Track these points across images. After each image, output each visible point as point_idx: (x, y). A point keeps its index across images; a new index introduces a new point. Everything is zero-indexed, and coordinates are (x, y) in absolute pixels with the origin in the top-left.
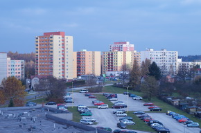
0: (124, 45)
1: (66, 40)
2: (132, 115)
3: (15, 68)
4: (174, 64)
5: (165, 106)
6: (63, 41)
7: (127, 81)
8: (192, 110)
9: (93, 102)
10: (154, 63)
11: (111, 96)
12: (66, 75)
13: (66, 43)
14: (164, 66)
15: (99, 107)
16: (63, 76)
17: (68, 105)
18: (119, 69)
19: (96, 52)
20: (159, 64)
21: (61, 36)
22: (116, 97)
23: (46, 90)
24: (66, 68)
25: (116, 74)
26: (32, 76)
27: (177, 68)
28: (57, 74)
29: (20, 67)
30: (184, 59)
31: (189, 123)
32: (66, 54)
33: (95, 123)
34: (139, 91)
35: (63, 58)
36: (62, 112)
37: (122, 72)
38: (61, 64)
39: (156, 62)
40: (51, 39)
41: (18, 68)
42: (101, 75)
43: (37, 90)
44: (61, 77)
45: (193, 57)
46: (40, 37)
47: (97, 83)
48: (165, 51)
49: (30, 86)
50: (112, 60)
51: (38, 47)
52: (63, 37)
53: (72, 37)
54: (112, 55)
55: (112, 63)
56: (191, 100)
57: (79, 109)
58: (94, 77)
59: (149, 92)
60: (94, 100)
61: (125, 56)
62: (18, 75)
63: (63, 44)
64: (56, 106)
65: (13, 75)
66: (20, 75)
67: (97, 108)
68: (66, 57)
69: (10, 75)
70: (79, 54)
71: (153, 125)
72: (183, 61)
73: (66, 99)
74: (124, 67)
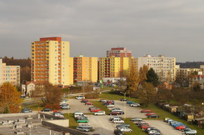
0: (121, 51)
1: (62, 45)
2: (129, 121)
3: (10, 73)
4: (172, 71)
5: (163, 113)
6: (59, 46)
7: (124, 88)
8: (190, 117)
9: (90, 109)
10: (151, 69)
11: (108, 103)
12: (62, 81)
13: (62, 49)
14: (162, 73)
15: (96, 114)
16: (60, 82)
17: (64, 112)
18: (116, 75)
19: (93, 58)
20: (157, 70)
21: (57, 42)
22: (113, 104)
23: (42, 96)
24: (62, 74)
25: (113, 80)
26: (27, 82)
27: (175, 74)
28: (53, 80)
29: (16, 73)
30: (182, 65)
31: (187, 130)
32: (62, 60)
33: (91, 130)
34: (137, 98)
35: (60, 64)
36: (58, 118)
37: (119, 78)
38: (57, 70)
39: (154, 69)
40: (47, 45)
41: (13, 74)
42: (98, 81)
43: (32, 96)
44: (58, 83)
45: (191, 63)
46: (36, 42)
47: (94, 89)
48: (163, 57)
49: (26, 92)
50: (109, 66)
51: (34, 53)
52: (59, 42)
53: (68, 43)
54: (109, 61)
55: (109, 69)
56: (189, 107)
57: (76, 116)
58: (90, 83)
59: (146, 99)
60: (90, 106)
61: (122, 62)
62: (13, 81)
63: (59, 50)
64: (52, 112)
65: (8, 80)
66: (16, 80)
67: (94, 114)
68: (62, 63)
69: (5, 81)
70: (75, 60)
71: (151, 132)
72: (181, 67)
73: (63, 105)
74: (122, 73)
